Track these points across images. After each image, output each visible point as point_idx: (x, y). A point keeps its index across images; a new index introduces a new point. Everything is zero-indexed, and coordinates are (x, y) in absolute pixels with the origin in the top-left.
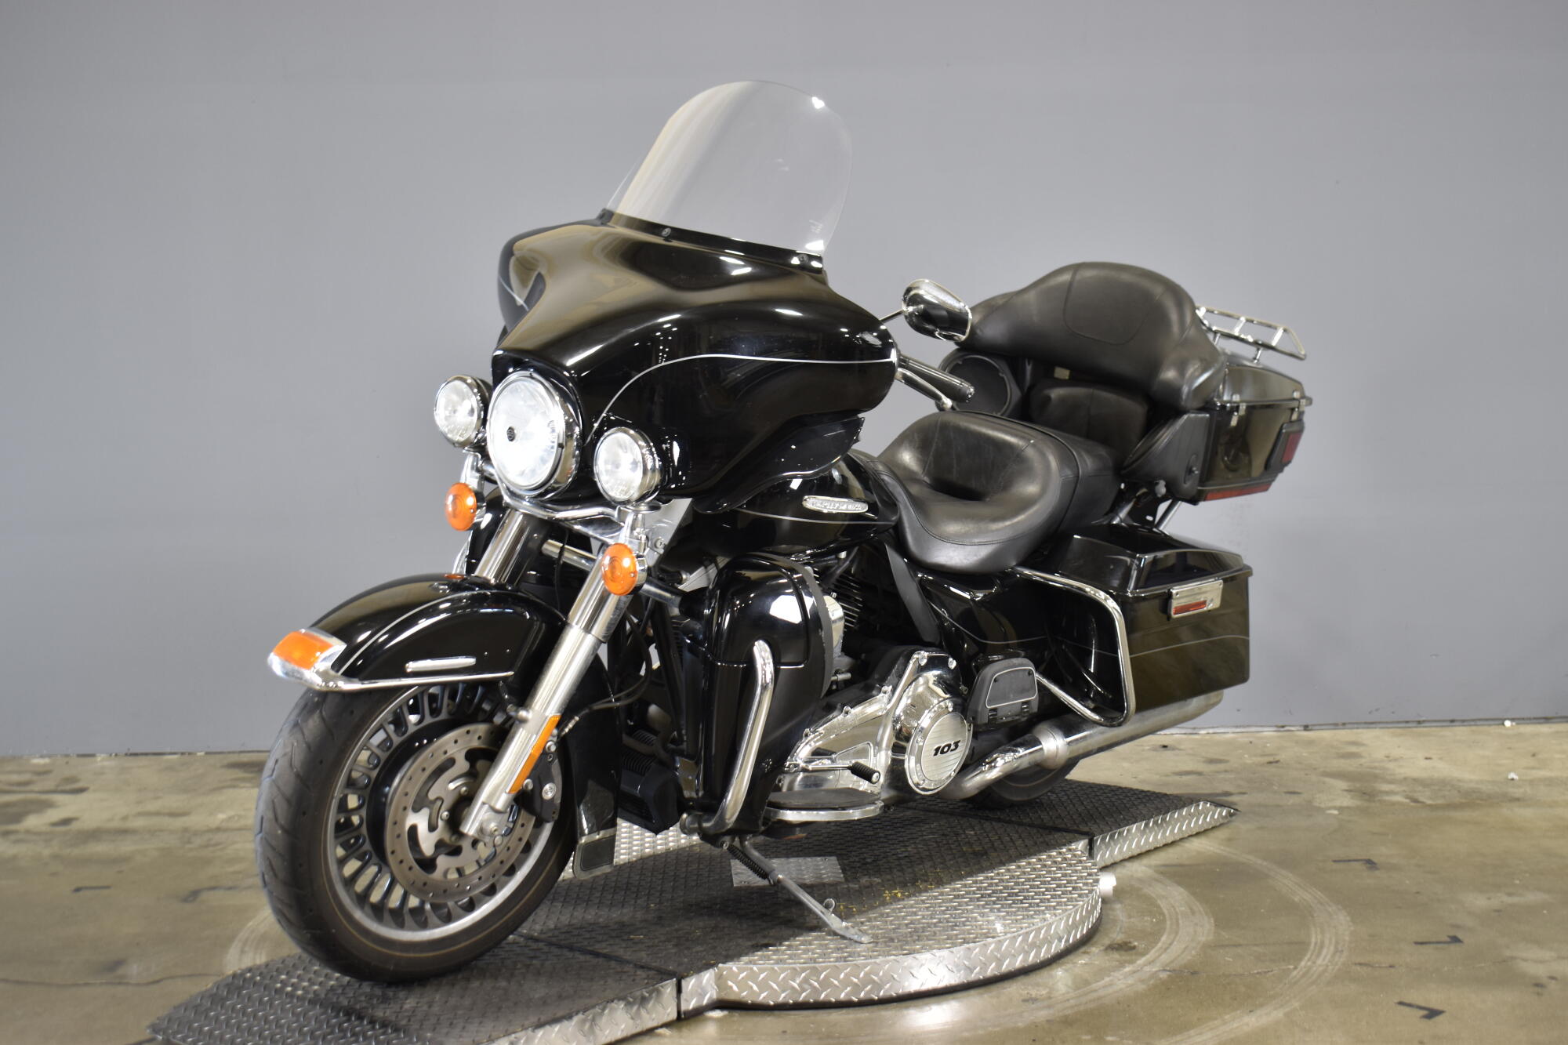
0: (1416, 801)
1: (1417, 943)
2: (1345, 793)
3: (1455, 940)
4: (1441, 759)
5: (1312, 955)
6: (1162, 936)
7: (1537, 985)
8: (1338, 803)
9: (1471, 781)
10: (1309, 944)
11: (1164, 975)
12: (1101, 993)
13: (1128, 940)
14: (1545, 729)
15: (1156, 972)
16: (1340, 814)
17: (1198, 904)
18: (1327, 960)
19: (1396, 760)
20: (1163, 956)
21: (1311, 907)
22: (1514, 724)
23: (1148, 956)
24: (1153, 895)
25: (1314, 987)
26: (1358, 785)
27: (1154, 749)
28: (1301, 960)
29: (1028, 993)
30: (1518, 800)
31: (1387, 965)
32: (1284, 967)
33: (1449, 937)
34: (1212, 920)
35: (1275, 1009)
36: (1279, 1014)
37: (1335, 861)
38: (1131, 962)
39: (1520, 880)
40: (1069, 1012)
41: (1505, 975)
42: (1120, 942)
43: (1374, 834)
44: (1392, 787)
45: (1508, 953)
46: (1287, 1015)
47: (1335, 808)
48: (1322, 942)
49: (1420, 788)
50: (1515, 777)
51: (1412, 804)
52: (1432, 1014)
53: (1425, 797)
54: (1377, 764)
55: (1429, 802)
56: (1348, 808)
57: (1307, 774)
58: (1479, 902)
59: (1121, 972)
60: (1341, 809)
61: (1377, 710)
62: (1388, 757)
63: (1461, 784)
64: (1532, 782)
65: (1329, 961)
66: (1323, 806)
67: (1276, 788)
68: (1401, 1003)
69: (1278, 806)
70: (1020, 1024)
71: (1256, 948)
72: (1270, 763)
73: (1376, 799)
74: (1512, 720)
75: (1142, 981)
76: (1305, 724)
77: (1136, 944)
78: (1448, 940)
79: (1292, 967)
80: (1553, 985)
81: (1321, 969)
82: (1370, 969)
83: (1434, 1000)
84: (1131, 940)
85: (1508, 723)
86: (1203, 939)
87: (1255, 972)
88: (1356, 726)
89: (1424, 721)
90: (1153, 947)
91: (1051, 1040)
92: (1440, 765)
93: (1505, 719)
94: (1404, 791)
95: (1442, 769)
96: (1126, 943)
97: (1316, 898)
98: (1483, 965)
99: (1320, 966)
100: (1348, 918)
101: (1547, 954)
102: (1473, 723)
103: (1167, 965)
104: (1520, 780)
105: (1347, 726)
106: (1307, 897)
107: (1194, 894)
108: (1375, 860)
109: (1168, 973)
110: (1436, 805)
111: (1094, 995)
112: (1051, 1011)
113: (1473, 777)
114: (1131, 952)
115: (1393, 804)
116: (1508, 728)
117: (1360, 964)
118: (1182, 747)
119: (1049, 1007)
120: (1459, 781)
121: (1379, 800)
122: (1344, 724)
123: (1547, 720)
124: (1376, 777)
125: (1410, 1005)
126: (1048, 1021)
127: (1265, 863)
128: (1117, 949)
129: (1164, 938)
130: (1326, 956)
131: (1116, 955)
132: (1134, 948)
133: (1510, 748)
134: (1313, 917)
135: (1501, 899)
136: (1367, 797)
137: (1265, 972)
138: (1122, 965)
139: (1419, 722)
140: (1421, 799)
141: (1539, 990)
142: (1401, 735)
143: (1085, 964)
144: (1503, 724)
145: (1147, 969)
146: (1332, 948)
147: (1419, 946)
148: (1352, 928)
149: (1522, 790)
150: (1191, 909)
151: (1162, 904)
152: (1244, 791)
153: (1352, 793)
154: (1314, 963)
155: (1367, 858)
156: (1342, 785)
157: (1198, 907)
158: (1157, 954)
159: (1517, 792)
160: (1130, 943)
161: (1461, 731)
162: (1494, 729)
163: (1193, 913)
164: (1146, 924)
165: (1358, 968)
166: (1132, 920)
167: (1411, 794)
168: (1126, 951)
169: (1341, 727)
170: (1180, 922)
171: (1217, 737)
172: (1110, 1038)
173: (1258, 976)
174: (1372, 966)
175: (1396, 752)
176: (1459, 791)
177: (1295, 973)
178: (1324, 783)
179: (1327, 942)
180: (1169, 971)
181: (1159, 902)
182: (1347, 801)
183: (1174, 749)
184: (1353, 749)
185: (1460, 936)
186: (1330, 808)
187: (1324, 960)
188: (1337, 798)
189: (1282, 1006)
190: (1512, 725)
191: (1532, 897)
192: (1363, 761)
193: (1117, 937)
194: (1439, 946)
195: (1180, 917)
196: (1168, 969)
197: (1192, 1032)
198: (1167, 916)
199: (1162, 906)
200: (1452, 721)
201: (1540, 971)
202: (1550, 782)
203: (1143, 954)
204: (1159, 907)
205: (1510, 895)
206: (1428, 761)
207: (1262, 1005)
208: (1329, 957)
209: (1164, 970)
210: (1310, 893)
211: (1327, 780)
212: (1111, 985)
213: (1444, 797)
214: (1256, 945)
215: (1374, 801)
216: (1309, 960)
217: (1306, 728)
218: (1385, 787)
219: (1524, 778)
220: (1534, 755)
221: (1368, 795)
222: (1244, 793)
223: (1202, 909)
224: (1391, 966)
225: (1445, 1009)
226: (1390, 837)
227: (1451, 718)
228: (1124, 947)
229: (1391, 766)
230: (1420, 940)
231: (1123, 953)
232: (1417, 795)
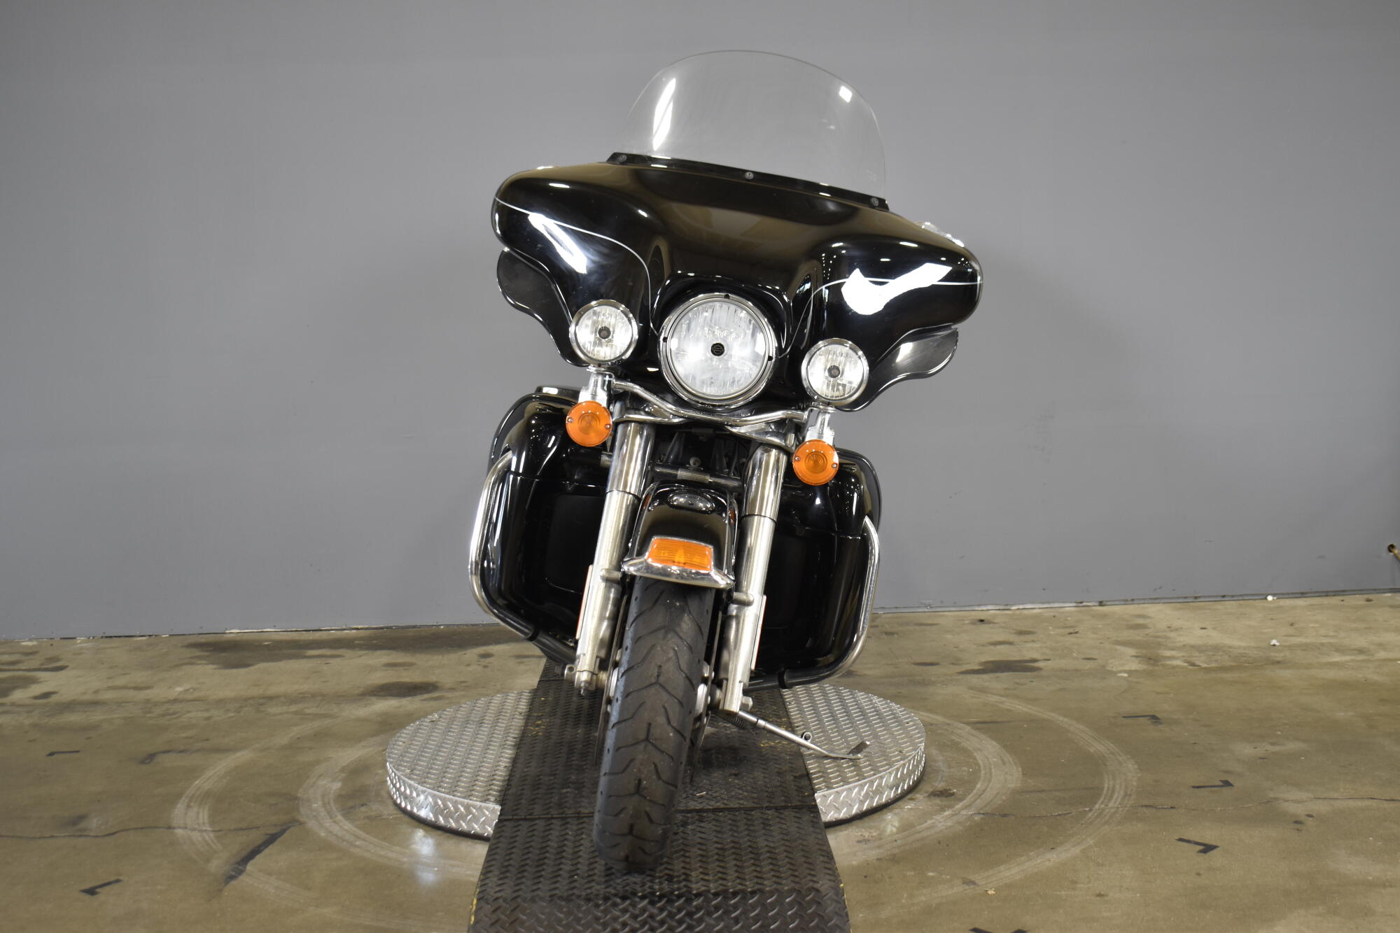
0: (1193, 665)
1: (1194, 787)
2: (1134, 658)
3: (1227, 784)
4: (1214, 629)
5: (1105, 798)
6: (977, 783)
7: (1296, 822)
8: (1127, 668)
9: (1240, 647)
10: (1103, 788)
11: (977, 818)
12: (924, 834)
13: (948, 788)
14: (1301, 602)
15: (972, 815)
16: (1129, 676)
17: (1008, 755)
18: (1118, 803)
19: (1177, 630)
20: (978, 801)
21: (1104, 757)
22: (1275, 598)
23: (965, 801)
24: (970, 748)
25: (1106, 827)
26: (1144, 651)
27: (973, 623)
28: (1095, 803)
29: (861, 835)
30: (1279, 662)
31: (1169, 807)
32: (1081, 810)
33: (1221, 781)
34: (1020, 769)
35: (1074, 846)
36: (1076, 851)
37: (1124, 717)
38: (950, 807)
39: (1282, 732)
40: (896, 851)
41: (1269, 814)
42: (941, 789)
43: (1158, 693)
44: (1174, 653)
45: (1272, 795)
46: (1083, 851)
47: (1125, 671)
48: (1114, 787)
49: (1197, 654)
50: (1277, 644)
51: (1190, 667)
52: (1207, 848)
53: (1201, 661)
54: (1160, 634)
55: (1204, 665)
56: (1136, 671)
57: (1101, 643)
58: (1247, 750)
59: (942, 816)
60: (1130, 672)
61: (1160, 588)
62: (1169, 627)
63: (1231, 650)
64: (1290, 648)
65: (1120, 804)
66: (1114, 669)
67: (1075, 655)
68: (1181, 840)
69: (1076, 670)
70: (854, 863)
71: (1057, 793)
72: (1071, 633)
73: (1160, 663)
74: (1273, 595)
75: (959, 823)
76: (1101, 600)
77: (955, 791)
78: (1221, 784)
79: (1087, 809)
80: (1310, 821)
81: (1113, 810)
82: (1154, 810)
83: (1209, 837)
84: (951, 787)
85: (1270, 598)
86: (1012, 786)
87: (1056, 814)
88: (1142, 602)
89: (1200, 597)
90: (969, 794)
91: (880, 876)
92: (1214, 634)
93: (1269, 595)
94: (1184, 656)
95: (1216, 637)
96: (946, 790)
97: (1108, 749)
98: (1250, 805)
99: (1111, 808)
100: (1136, 766)
101: (1303, 795)
102: (1240, 598)
103: (982, 809)
104: (1279, 646)
105: (1135, 602)
106: (1101, 748)
107: (1005, 746)
108: (1159, 715)
109: (982, 816)
110: (1209, 668)
111: (918, 836)
112: (881, 851)
113: (1243, 644)
114: (950, 798)
115: (1174, 667)
116: (1270, 602)
117: (1146, 806)
118: (996, 621)
119: (879, 847)
120: (1230, 647)
121: (1162, 664)
122: (1133, 600)
123: (1303, 595)
124: (1159, 644)
125: (1188, 841)
126: (878, 859)
127: (1066, 720)
128: (938, 796)
129: (978, 786)
130: (1116, 799)
131: (937, 801)
132: (953, 794)
133: (1272, 619)
134: (1105, 765)
135: (1265, 748)
136: (1152, 662)
137: (1065, 814)
138: (943, 809)
139: (1196, 598)
140: (1198, 663)
141: (1298, 826)
142: (1181, 609)
143: (911, 809)
144: (1266, 599)
145: (964, 812)
146: (1122, 793)
147: (1196, 790)
148: (1139, 775)
149: (1282, 654)
150: (1002, 760)
151: (978, 756)
152: (1047, 658)
153: (1139, 659)
154: (1107, 805)
155: (1151, 714)
156: (1131, 651)
157: (1008, 757)
158: (972, 800)
159: (1279, 656)
160: (950, 790)
161: (1231, 605)
162: (1259, 603)
163: (1004, 763)
164: (964, 773)
165: (1145, 809)
166: (952, 770)
167: (1188, 659)
168: (946, 797)
169: (1131, 602)
170: (993, 771)
171: (1026, 612)
172: (931, 874)
173: (1058, 817)
174: (1156, 808)
175: (1176, 624)
176: (1230, 656)
177: (1090, 814)
178: (1116, 650)
179: (1118, 787)
180: (983, 814)
181: (975, 754)
182: (1135, 665)
183: (990, 622)
184: (1141, 621)
185: (1231, 781)
186: (1121, 672)
187: (1115, 803)
188: (1126, 662)
189: (1078, 844)
190: (1273, 599)
191: (1292, 746)
192: (1147, 631)
193: (940, 785)
194: (1213, 789)
195: (992, 767)
196: (982, 812)
197: (1002, 868)
198: (982, 767)
199: (977, 757)
200: (1224, 596)
201: (1299, 810)
202: (1305, 647)
203: (961, 800)
204: (975, 758)
205: (1273, 744)
206: (1203, 631)
207: (1062, 843)
208: (1119, 800)
209: (979, 814)
210: (1104, 745)
211: (1118, 647)
212: (932, 827)
213: (1217, 661)
214: (1058, 790)
215: (1157, 665)
216: (1102, 803)
217: (1101, 604)
218: (1168, 653)
219: (1283, 644)
220: (1292, 625)
221: (1153, 660)
222: (1048, 660)
223: (1011, 760)
224: (1172, 808)
225: (1218, 845)
226: (1171, 696)
227: (1223, 594)
228: (944, 794)
229: (1172, 635)
230: (1197, 785)
231: (944, 799)
232: (1193, 660)
